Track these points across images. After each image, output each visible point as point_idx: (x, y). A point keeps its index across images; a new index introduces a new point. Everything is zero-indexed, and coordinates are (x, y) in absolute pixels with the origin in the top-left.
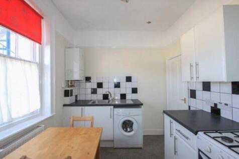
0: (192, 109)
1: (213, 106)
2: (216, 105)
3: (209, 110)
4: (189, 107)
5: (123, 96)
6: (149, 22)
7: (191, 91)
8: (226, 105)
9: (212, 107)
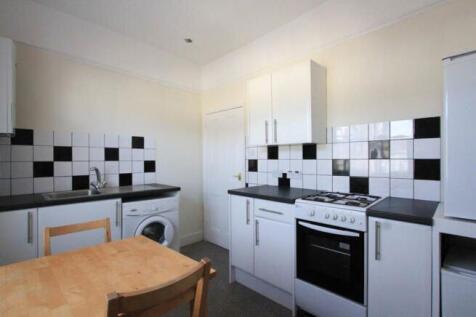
0: (250, 185)
1: (281, 176)
2: (285, 175)
3: (276, 183)
4: (247, 185)
5: (126, 179)
6: (189, 41)
7: (250, 161)
8: (297, 172)
9: (280, 179)
